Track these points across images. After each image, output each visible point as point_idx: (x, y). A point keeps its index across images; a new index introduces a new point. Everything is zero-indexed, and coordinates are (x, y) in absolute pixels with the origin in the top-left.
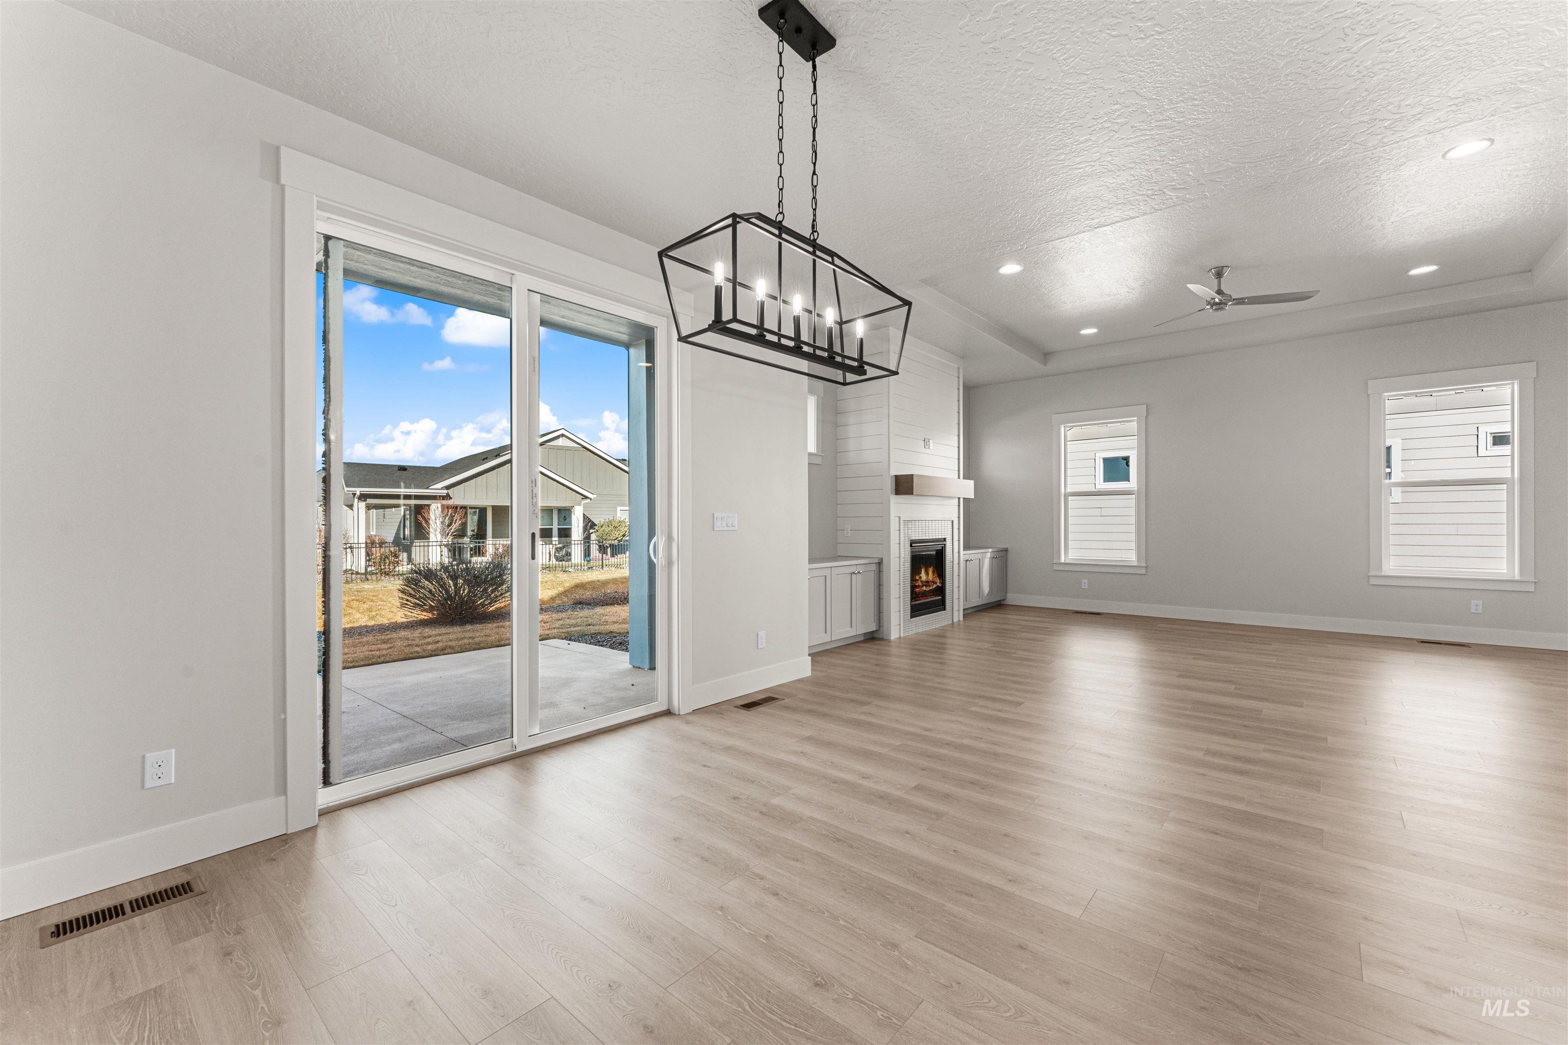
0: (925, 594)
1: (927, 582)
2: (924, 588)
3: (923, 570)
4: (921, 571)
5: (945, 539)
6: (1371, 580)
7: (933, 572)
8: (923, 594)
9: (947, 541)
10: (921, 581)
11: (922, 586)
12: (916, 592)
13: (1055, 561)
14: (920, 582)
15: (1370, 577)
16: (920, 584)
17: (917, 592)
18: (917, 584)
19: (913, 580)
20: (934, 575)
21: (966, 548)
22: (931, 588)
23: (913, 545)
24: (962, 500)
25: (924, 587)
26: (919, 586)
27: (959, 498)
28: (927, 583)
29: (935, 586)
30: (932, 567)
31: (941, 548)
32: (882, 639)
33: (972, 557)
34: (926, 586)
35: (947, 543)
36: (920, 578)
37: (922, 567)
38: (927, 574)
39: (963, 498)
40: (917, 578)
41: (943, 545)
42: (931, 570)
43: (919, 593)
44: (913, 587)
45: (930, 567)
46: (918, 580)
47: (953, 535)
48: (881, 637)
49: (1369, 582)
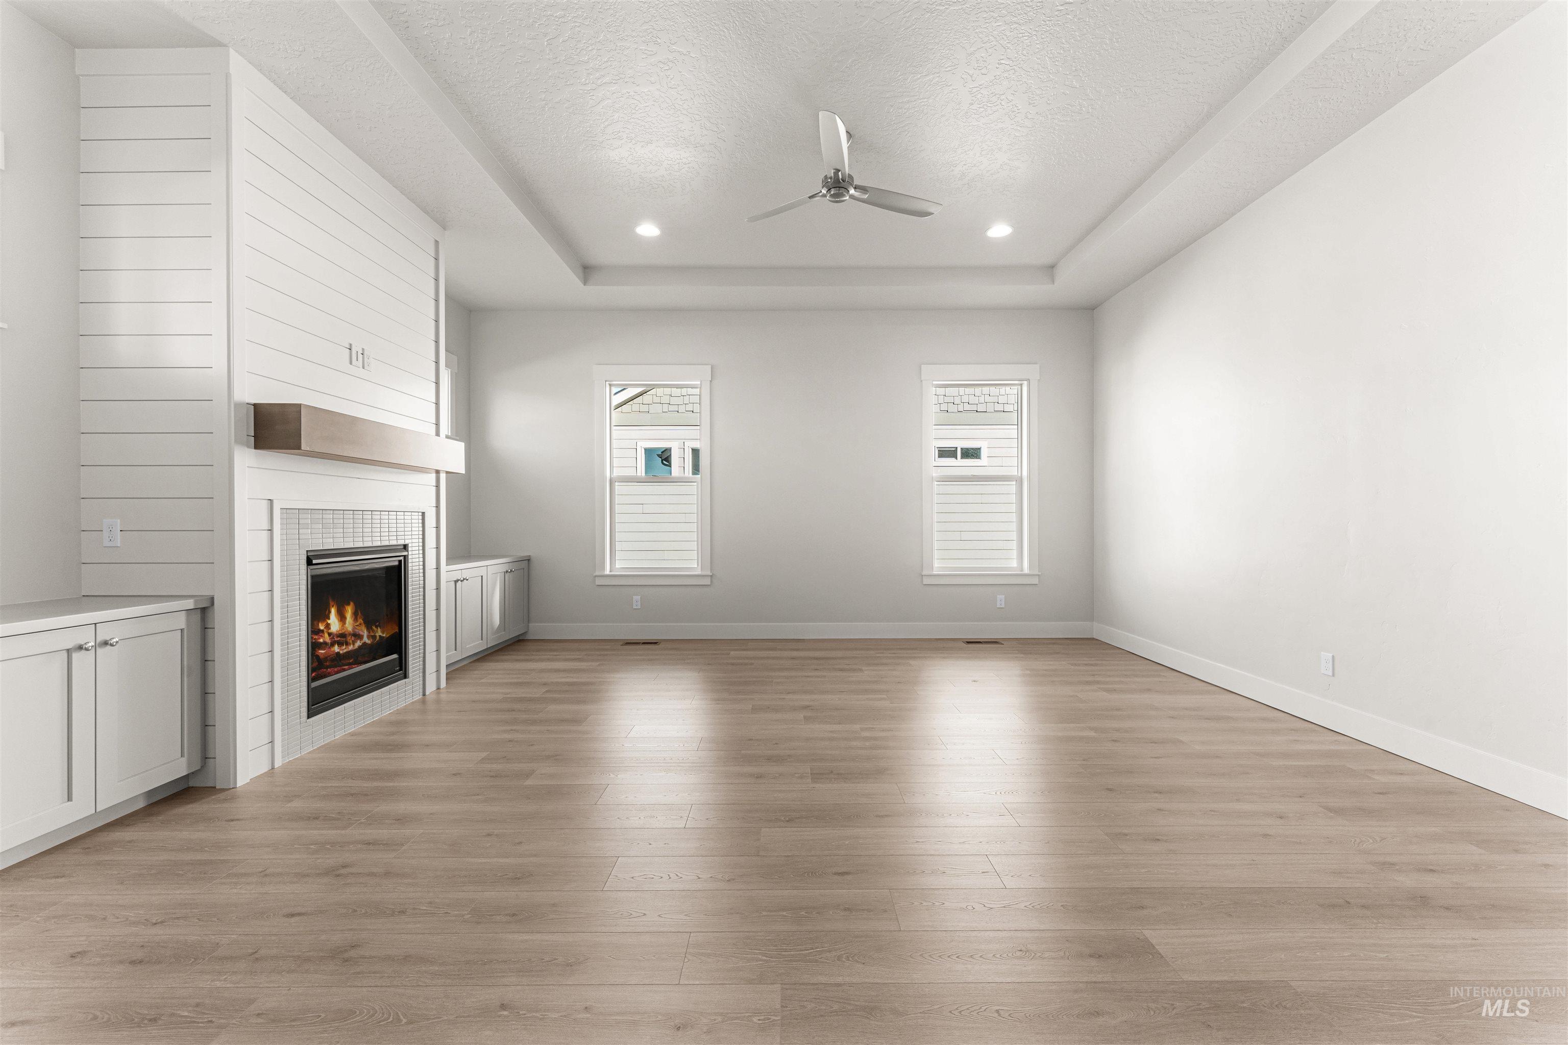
0: (339, 661)
1: (343, 635)
2: (336, 649)
3: (333, 611)
4: (330, 612)
5: (405, 547)
6: (924, 578)
7: (355, 615)
8: (332, 660)
9: (410, 549)
10: (330, 634)
11: (333, 644)
12: (318, 656)
13: (597, 573)
14: (326, 635)
15: (924, 577)
16: (327, 638)
17: (321, 657)
18: (321, 640)
19: (314, 631)
20: (356, 619)
21: (451, 559)
22: (351, 648)
23: (314, 562)
24: (443, 476)
25: (336, 646)
26: (325, 643)
27: (438, 472)
28: (340, 640)
29: (358, 643)
30: (352, 603)
31: (397, 563)
32: (212, 790)
33: (466, 574)
34: (340, 644)
35: (410, 553)
36: (328, 626)
37: (331, 603)
38: (342, 617)
39: (447, 472)
40: (322, 627)
41: (402, 558)
42: (349, 611)
43: (326, 659)
44: (313, 647)
45: (349, 604)
46: (323, 631)
47: (424, 539)
48: (210, 784)
49: (922, 581)
